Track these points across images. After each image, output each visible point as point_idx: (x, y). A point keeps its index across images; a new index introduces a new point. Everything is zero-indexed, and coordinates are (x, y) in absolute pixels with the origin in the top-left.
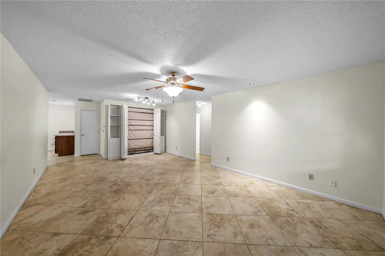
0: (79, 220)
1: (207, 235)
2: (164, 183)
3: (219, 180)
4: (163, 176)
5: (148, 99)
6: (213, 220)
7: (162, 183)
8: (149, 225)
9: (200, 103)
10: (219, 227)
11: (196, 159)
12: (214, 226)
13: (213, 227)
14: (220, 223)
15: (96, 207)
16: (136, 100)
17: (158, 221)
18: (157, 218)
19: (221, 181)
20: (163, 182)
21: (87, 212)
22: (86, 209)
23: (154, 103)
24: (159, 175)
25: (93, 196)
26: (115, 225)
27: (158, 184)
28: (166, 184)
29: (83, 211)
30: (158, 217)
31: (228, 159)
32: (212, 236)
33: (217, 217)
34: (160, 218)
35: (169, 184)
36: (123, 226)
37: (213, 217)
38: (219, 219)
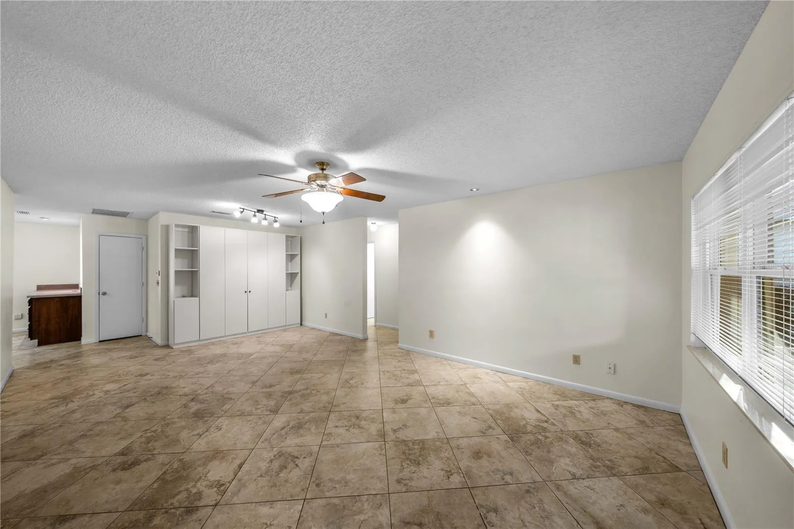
0: (118, 482)
1: (396, 481)
2: (304, 390)
3: (416, 377)
4: (301, 375)
5: (264, 213)
6: (407, 451)
7: (300, 391)
8: (280, 475)
9: (375, 223)
10: (419, 464)
11: (368, 336)
12: (408, 462)
13: (408, 464)
14: (420, 456)
15: (156, 452)
16: (237, 215)
17: (297, 465)
18: (296, 460)
19: (418, 378)
20: (302, 387)
21: (136, 463)
22: (130, 458)
23: (276, 221)
24: (292, 374)
25: (144, 429)
26: (205, 483)
27: (290, 393)
28: (308, 391)
29: (124, 463)
30: (297, 458)
31: (431, 334)
32: (407, 481)
33: (413, 445)
34: (301, 459)
35: (314, 392)
36: (223, 483)
37: (406, 447)
38: (418, 449)
